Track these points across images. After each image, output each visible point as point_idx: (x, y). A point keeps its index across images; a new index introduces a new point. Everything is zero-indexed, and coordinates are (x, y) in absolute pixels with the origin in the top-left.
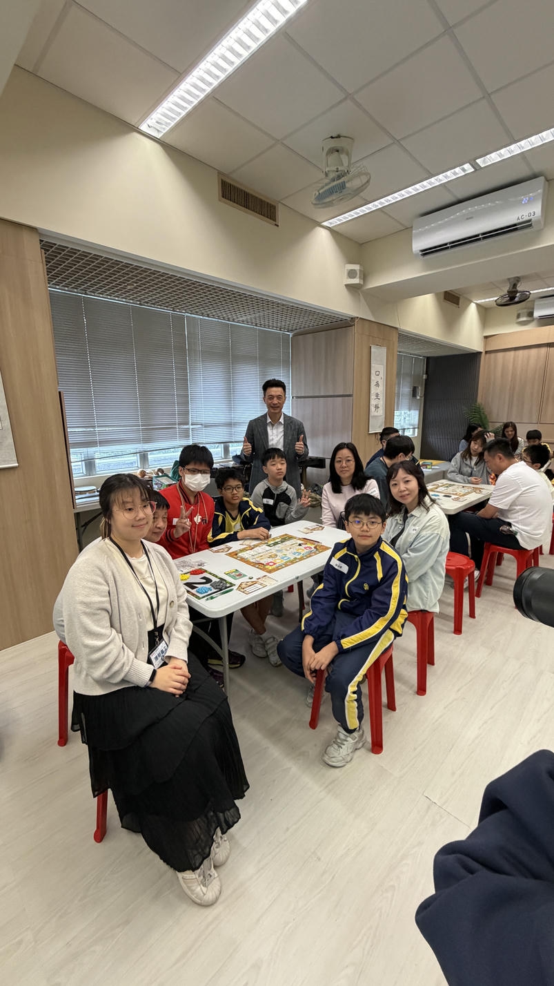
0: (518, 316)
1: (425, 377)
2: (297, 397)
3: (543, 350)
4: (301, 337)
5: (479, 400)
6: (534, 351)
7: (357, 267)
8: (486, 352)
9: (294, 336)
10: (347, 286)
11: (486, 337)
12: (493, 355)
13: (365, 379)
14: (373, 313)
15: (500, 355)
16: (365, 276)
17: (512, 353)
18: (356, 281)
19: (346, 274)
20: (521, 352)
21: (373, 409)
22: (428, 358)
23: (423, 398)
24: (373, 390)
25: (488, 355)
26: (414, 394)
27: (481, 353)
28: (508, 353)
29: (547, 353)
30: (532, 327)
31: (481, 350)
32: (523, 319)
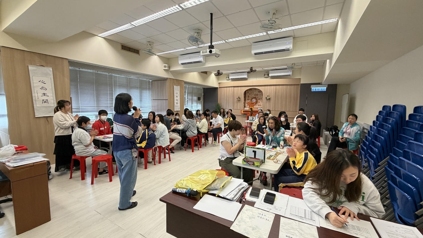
1: (203, 94)
2: (153, 100)
3: (233, 88)
4: (154, 82)
5: (218, 102)
6: (231, 88)
7: (166, 65)
8: (219, 87)
9: (152, 81)
10: (164, 69)
11: (219, 83)
12: (221, 88)
13: (172, 95)
14: (174, 76)
15: (223, 88)
16: (169, 67)
18: (166, 68)
19: (163, 67)
20: (228, 88)
21: (175, 104)
22: (204, 88)
23: (203, 101)
24: (175, 98)
26: (199, 99)
28: (225, 88)
29: (234, 89)
30: (230, 81)
31: (218, 87)
32: (227, 79)
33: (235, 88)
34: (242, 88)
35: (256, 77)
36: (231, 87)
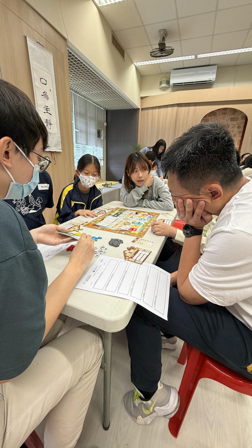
0: (161, 84)
3: (175, 108)
5: (139, 142)
6: (170, 109)
8: (142, 109)
11: (142, 98)
12: (146, 111)
15: (150, 111)
17: (157, 110)
20: (162, 110)
22: (107, 111)
23: (105, 139)
25: (143, 111)
27: (139, 109)
28: (155, 110)
29: (177, 111)
30: (168, 92)
31: (139, 107)
32: (164, 85)
33: (180, 108)
34: (198, 107)
35: (235, 81)
36: (172, 105)
